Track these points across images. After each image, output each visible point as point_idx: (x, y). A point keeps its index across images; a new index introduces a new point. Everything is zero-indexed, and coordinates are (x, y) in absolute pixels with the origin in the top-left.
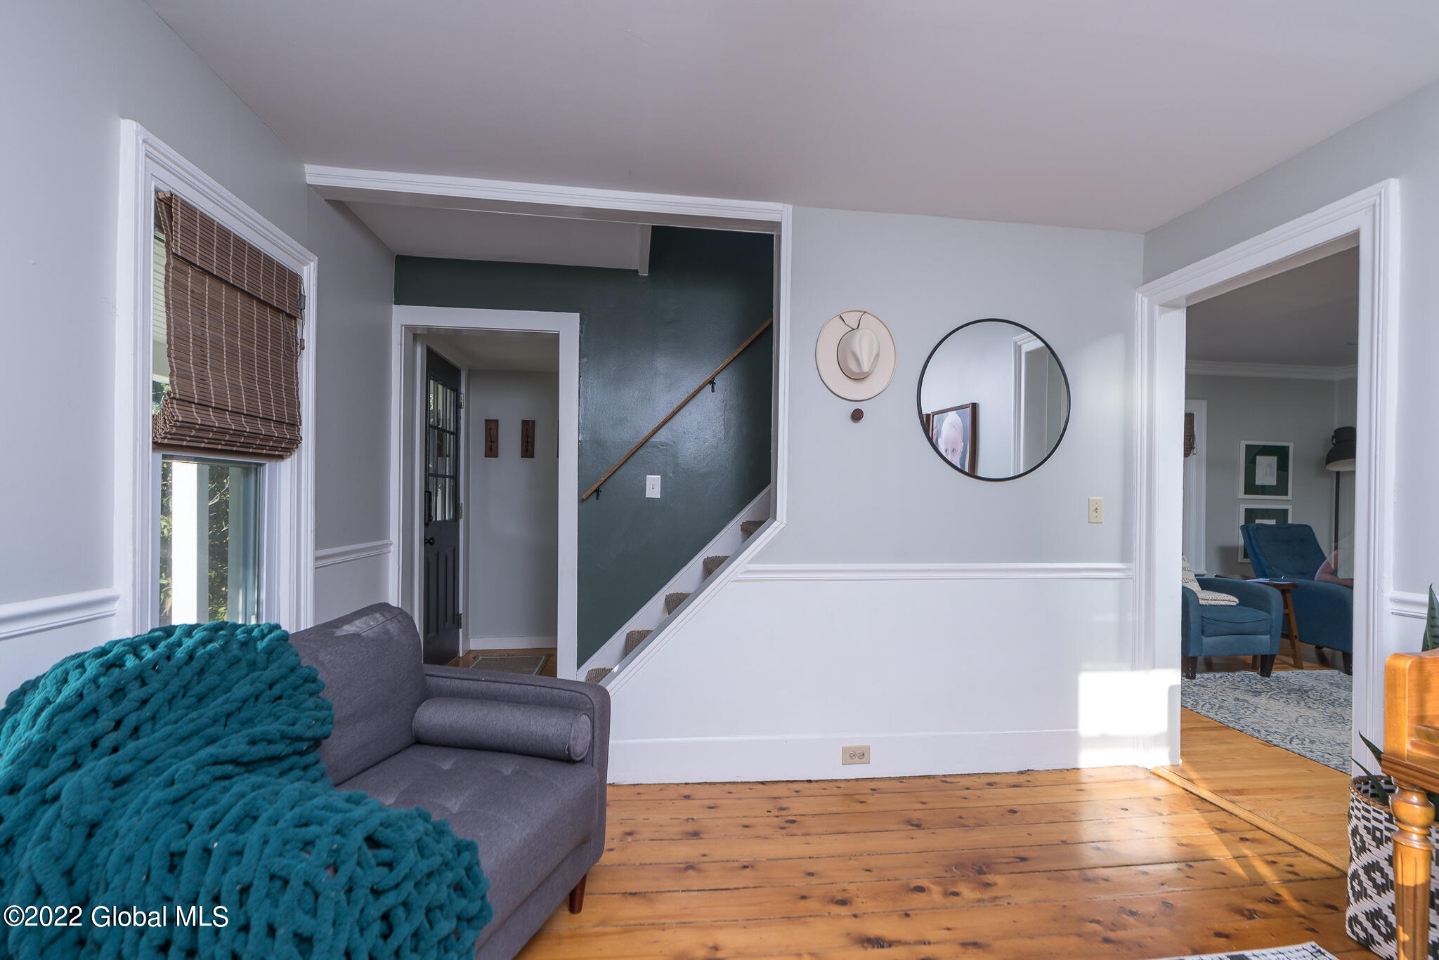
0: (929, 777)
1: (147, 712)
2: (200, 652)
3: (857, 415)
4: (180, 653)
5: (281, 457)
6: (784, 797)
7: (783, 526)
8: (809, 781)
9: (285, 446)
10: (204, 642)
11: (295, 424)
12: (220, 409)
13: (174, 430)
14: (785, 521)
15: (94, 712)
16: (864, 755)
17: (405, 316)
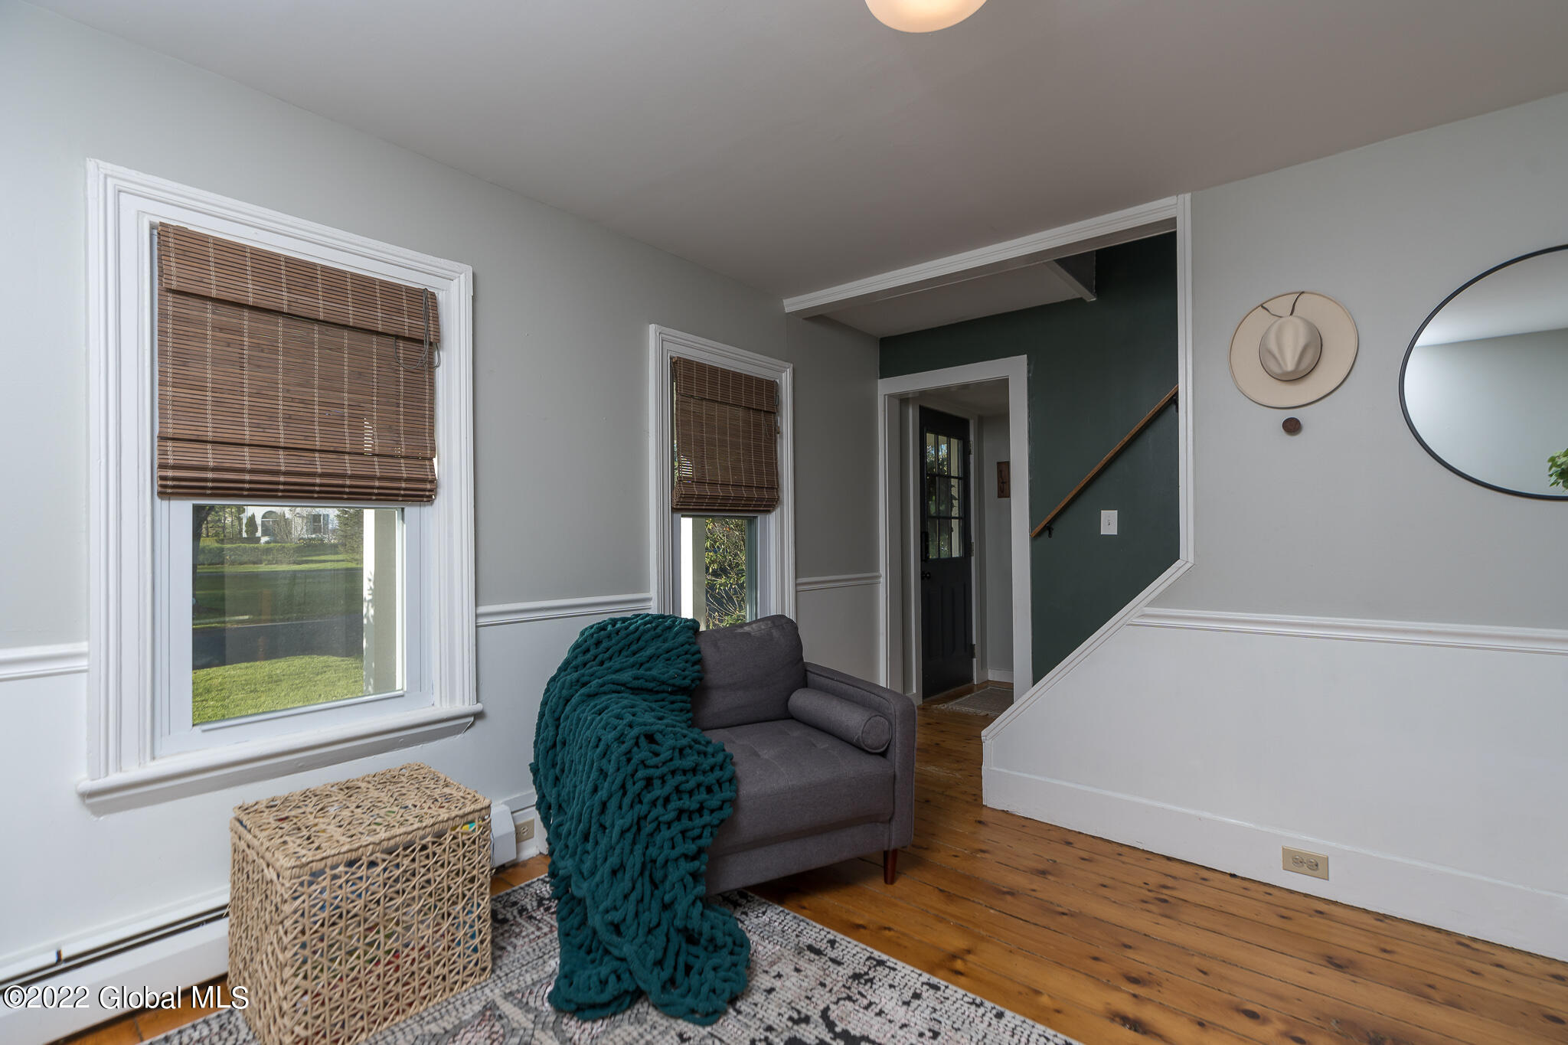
0: (1439, 931)
1: (607, 655)
2: (642, 627)
3: (1292, 427)
4: (632, 627)
5: (769, 512)
6: (1180, 878)
7: (1189, 565)
8: (1233, 876)
9: (769, 504)
10: (645, 624)
11: (774, 487)
12: (713, 484)
13: (682, 500)
14: (1191, 559)
15: (588, 650)
16: (1317, 865)
17: (888, 387)
